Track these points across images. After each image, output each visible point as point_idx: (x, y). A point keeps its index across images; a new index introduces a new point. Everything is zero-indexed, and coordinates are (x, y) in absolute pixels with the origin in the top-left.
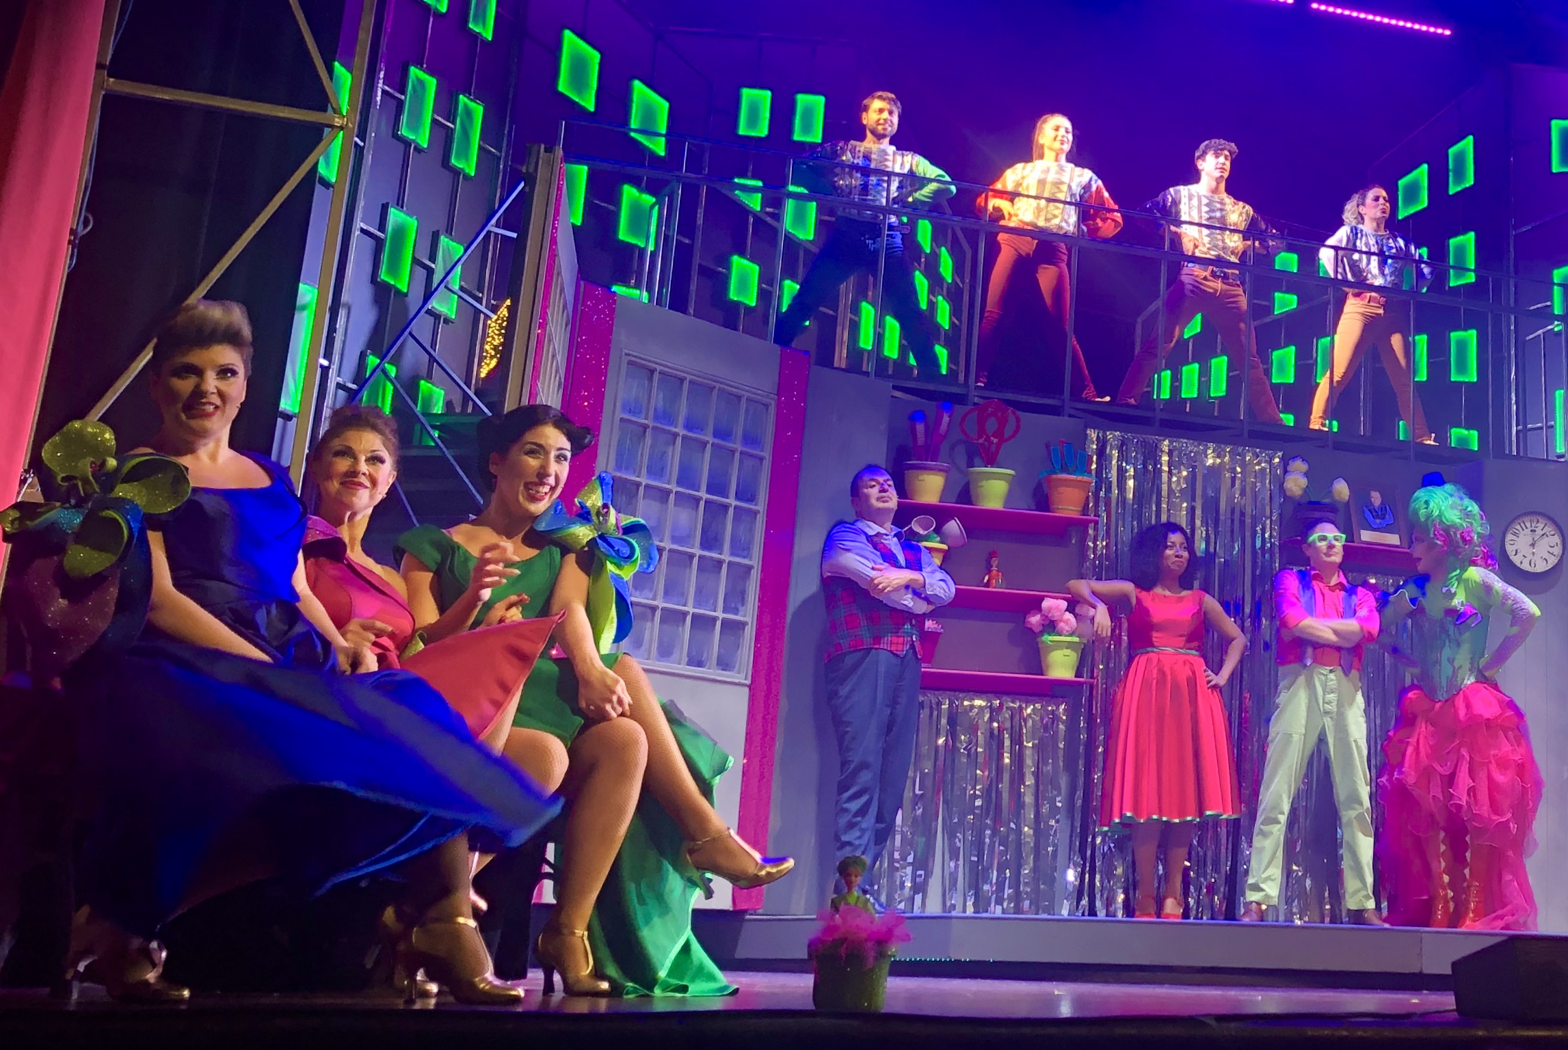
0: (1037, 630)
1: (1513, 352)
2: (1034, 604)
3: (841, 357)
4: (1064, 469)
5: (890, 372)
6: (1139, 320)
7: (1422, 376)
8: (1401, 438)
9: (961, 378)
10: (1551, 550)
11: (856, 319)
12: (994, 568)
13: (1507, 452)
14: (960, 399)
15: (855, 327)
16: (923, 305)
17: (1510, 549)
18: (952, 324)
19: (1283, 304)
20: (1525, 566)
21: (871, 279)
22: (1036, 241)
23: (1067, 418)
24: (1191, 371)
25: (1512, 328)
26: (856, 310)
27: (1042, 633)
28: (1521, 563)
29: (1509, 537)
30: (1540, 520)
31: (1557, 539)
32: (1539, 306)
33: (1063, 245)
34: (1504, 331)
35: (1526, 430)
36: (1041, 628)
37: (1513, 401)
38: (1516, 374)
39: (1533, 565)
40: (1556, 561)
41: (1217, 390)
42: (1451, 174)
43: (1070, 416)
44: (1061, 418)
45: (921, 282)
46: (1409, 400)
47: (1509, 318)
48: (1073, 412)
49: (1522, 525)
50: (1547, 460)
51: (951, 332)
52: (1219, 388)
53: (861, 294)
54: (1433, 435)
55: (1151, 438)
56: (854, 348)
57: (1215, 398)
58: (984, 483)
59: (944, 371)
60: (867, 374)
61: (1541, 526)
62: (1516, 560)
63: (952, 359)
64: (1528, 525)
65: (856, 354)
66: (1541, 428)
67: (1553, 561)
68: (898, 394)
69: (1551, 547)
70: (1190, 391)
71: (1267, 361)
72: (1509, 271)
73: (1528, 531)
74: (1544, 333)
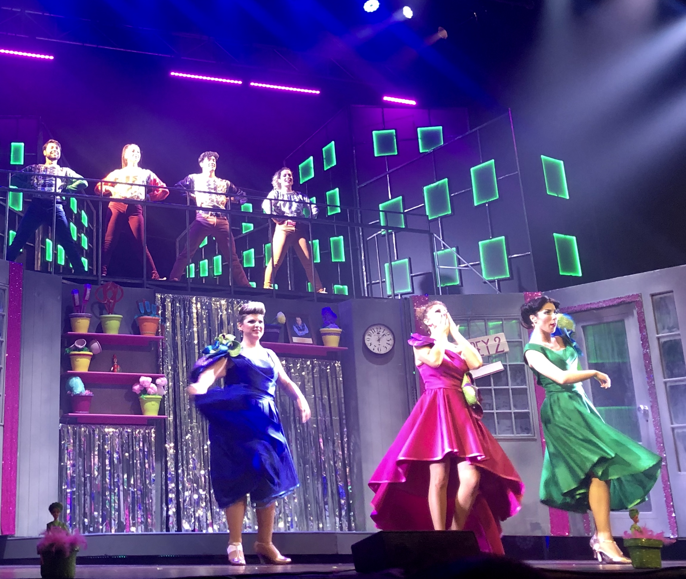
0: (138, 393)
1: (362, 246)
2: (136, 380)
3: (38, 265)
4: (146, 313)
5: (61, 271)
6: (178, 240)
7: (318, 260)
8: (310, 291)
9: (95, 273)
10: (388, 342)
11: (44, 247)
12: (116, 363)
13: (363, 295)
14: (95, 282)
15: (44, 251)
16: (75, 238)
17: (367, 343)
18: (89, 246)
19: (247, 228)
20: (376, 351)
21: (50, 227)
22: (127, 205)
23: (146, 289)
24: (204, 263)
25: (361, 234)
26: (44, 243)
27: (140, 395)
28: (374, 349)
29: (367, 337)
30: (381, 327)
31: (390, 337)
32: (373, 222)
33: (139, 205)
34: (357, 236)
35: (371, 284)
36: (140, 392)
37: (364, 270)
38: (364, 257)
39: (379, 350)
40: (391, 348)
41: (217, 272)
42: (325, 160)
43: (147, 288)
44: (143, 289)
45: (73, 228)
46: (312, 272)
47: (359, 230)
48: (148, 286)
50: (383, 298)
51: (88, 251)
52: (218, 271)
53: (46, 235)
54: (325, 289)
55: (187, 297)
56: (44, 261)
57: (217, 276)
58: (108, 322)
59: (86, 269)
60: (50, 273)
61: (382, 330)
62: (371, 348)
63: (90, 264)
64: (376, 330)
65: (45, 264)
66: (379, 283)
67: (389, 348)
68: (65, 281)
69: (388, 341)
70: (204, 273)
71: (241, 257)
72: (357, 206)
73: (376, 333)
74: (377, 236)
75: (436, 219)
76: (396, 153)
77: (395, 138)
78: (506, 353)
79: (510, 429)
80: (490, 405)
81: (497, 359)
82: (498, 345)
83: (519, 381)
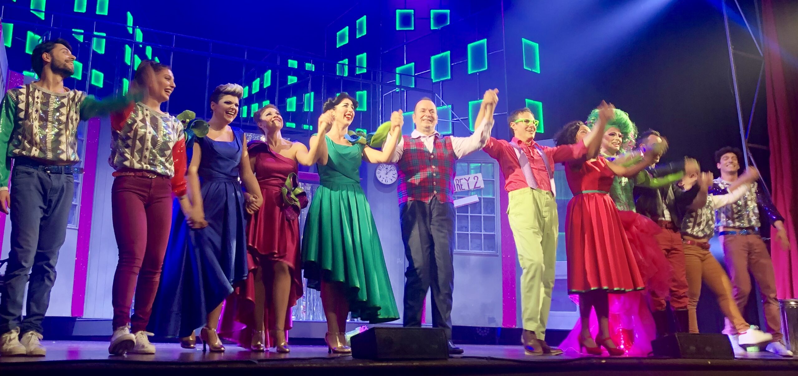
1: (380, 100)
19: (292, 80)
20: (384, 182)
25: (380, 90)
29: (378, 171)
32: (391, 82)
34: (377, 91)
37: (380, 118)
38: (381, 108)
39: (386, 181)
42: (357, 30)
47: (379, 87)
62: (380, 180)
69: (394, 174)
72: (379, 69)
73: (385, 168)
74: (392, 92)
75: (439, 82)
76: (413, 28)
77: (413, 16)
78: (481, 189)
79: (479, 247)
80: (466, 228)
81: (474, 193)
82: (477, 182)
83: (489, 211)
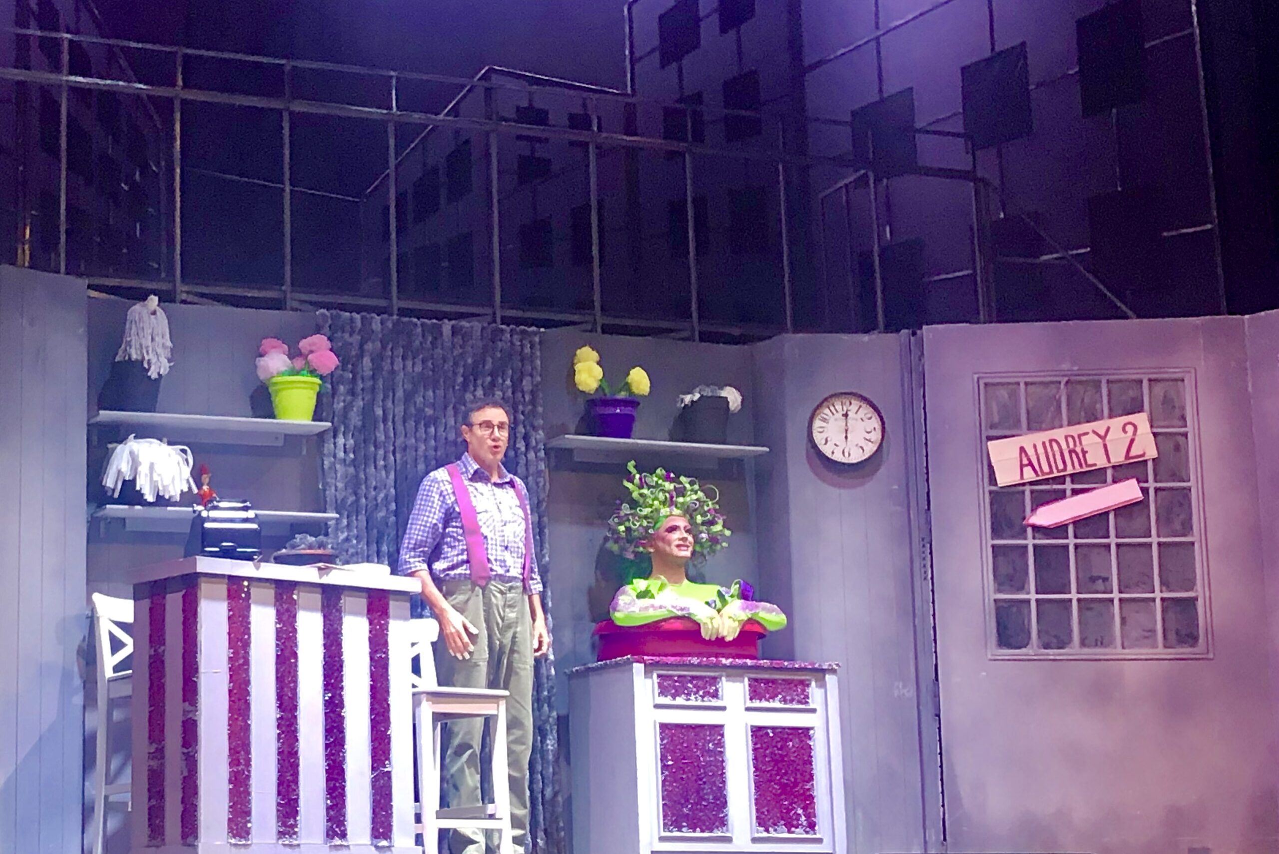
3: (25, 253)
10: (868, 436)
17: (818, 438)
20: (838, 457)
28: (833, 453)
29: (817, 424)
30: (853, 401)
31: (874, 423)
39: (846, 454)
40: (875, 449)
43: (293, 309)
44: (284, 312)
48: (296, 305)
49: (832, 408)
61: (853, 408)
62: (827, 450)
67: (870, 449)
68: (94, 294)
69: (868, 433)
73: (839, 415)
74: (847, 185)
78: (1148, 462)
79: (1151, 636)
81: (1126, 474)
82: (1132, 441)
83: (1177, 526)
